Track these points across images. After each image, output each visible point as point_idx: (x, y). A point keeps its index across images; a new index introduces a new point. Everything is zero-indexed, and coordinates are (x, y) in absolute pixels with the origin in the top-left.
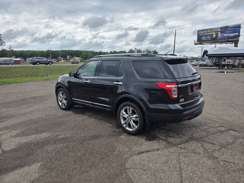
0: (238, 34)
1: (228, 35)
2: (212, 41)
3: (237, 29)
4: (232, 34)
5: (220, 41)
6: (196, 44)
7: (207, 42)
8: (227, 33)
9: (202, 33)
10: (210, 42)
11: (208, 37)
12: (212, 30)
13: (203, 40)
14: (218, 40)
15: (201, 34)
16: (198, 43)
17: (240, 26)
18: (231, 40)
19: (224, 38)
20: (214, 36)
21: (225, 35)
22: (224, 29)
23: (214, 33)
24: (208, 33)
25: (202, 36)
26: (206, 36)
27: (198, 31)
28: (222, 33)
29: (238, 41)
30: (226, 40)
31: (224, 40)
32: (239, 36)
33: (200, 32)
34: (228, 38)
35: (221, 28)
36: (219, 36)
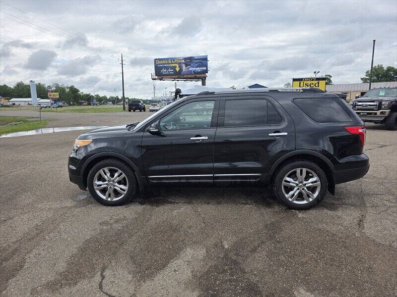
0: (205, 68)
1: (195, 69)
2: (176, 77)
3: (204, 62)
4: (198, 68)
5: (185, 76)
6: (153, 79)
7: (169, 77)
8: (193, 67)
9: (162, 64)
10: (174, 77)
11: (169, 70)
12: (174, 60)
13: (163, 73)
14: (183, 75)
15: (159, 64)
16: (157, 77)
17: (207, 59)
18: (198, 76)
19: (190, 73)
20: (178, 69)
21: (190, 69)
22: (189, 61)
23: (177, 66)
24: (168, 64)
25: (162, 68)
26: (167, 68)
27: (155, 60)
28: (186, 65)
29: (205, 78)
30: (193, 76)
31: (189, 76)
32: (206, 71)
33: (158, 62)
34: (196, 73)
35: (185, 59)
36: (184, 70)
